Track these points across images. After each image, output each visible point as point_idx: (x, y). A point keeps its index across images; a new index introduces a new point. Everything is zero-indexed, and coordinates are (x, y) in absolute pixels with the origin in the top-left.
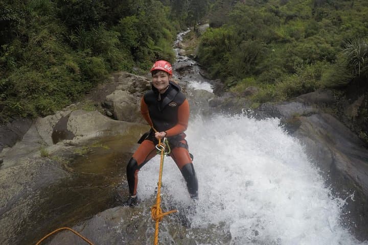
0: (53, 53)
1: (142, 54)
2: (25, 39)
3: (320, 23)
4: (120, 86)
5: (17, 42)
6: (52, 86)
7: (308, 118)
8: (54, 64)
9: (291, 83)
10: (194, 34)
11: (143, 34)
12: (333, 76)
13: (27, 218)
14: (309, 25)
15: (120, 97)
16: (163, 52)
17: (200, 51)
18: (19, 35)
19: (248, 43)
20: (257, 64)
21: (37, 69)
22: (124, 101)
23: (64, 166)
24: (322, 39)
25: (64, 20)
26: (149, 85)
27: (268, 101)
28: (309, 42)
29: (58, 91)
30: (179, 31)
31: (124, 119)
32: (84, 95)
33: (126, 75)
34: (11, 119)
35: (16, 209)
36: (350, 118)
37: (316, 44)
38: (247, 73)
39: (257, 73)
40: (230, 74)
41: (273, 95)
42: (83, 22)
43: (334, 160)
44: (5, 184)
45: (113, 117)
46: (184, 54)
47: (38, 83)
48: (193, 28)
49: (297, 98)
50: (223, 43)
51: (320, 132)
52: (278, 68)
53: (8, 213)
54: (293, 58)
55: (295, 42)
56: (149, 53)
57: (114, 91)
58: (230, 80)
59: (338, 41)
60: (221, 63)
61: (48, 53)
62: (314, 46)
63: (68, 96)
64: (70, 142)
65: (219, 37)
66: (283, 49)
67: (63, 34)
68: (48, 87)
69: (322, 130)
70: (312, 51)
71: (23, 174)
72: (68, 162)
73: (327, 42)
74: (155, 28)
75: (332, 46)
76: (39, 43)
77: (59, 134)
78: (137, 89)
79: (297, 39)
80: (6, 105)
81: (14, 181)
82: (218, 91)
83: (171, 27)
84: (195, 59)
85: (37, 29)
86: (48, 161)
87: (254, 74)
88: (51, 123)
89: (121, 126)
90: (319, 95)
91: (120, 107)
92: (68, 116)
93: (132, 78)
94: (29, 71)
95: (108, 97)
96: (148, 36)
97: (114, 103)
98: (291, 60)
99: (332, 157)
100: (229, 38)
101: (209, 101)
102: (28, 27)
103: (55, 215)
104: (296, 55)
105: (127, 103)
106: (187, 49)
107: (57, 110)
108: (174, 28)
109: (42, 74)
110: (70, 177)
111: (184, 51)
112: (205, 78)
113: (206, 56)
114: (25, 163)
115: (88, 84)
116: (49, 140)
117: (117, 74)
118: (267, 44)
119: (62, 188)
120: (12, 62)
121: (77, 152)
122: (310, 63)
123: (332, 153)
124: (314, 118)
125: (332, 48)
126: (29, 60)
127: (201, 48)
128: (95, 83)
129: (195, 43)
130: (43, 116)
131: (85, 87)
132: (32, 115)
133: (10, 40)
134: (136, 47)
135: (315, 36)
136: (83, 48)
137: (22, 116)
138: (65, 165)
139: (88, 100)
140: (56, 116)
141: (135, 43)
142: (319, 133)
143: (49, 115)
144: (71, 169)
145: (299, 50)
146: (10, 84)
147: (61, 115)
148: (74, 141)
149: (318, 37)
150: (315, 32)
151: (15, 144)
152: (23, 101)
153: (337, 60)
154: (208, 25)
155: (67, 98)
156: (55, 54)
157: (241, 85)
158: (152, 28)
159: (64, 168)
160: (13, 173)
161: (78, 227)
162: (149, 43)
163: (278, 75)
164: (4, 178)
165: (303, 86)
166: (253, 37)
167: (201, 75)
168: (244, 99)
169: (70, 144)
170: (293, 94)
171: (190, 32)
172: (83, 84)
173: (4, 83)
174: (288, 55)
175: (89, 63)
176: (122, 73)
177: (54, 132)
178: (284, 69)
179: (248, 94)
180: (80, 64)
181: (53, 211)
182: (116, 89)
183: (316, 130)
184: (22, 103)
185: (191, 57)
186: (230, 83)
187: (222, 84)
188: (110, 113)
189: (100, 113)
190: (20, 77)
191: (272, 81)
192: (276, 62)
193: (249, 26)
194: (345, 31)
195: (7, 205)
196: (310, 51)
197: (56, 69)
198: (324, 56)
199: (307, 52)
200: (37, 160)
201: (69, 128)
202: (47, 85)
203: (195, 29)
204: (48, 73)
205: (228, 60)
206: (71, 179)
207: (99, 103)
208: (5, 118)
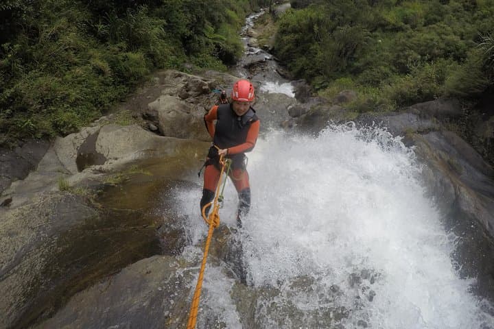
0: (74, 49)
1: (197, 46)
2: (34, 33)
3: (446, 6)
4: (168, 90)
5: (23, 37)
6: (74, 94)
7: (424, 136)
8: (75, 64)
9: (402, 87)
10: (270, 17)
11: (198, 18)
12: (462, 80)
13: (40, 274)
14: (431, 9)
15: (166, 104)
16: (226, 42)
17: (277, 41)
18: (25, 28)
19: (344, 30)
20: (356, 60)
21: (52, 72)
22: (173, 110)
23: (89, 201)
24: (449, 28)
25: (86, 4)
26: (207, 87)
27: (370, 110)
28: (429, 32)
29: (82, 100)
30: (248, 13)
31: (172, 134)
32: (117, 104)
33: (175, 74)
34: (21, 143)
35: (26, 262)
36: (483, 141)
37: (439, 34)
38: (343, 71)
39: (356, 72)
40: (318, 72)
41: (377, 103)
42: (113, 4)
43: (457, 197)
44: (12, 230)
45: (159, 132)
46: (255, 45)
47: (55, 91)
48: (267, 9)
49: (411, 107)
50: (311, 29)
51: (441, 157)
52: (385, 66)
53: (16, 268)
54: (407, 53)
55: (410, 31)
56: (207, 44)
57: (159, 97)
58: (318, 80)
59: (470, 33)
60: (306, 57)
61: (66, 50)
62: (436, 38)
63: (96, 106)
64: (101, 168)
65: (304, 21)
66: (393, 40)
67: (86, 23)
68: (68, 95)
69: (443, 154)
70: (434, 44)
71: (35, 215)
72: (95, 195)
73: (455, 33)
74: (216, 9)
75: (462, 39)
76: (54, 37)
77: (86, 158)
78: (190, 93)
79: (413, 27)
80: (14, 124)
81: (23, 226)
82: (301, 95)
83: (237, 7)
84: (271, 52)
85: (50, 18)
86: (68, 196)
87: (351, 73)
88: (74, 144)
89: (169, 144)
90: (440, 105)
91: (168, 119)
92: (97, 133)
93: (184, 79)
94: (41, 76)
95: (151, 105)
96: (206, 21)
97: (159, 114)
98: (404, 56)
99: (456, 194)
100: (319, 23)
101: (288, 108)
102: (37, 17)
103: (74, 268)
104: (411, 48)
105: (177, 112)
106: (259, 38)
107: (83, 126)
108: (241, 9)
109: (60, 79)
110: (97, 216)
111: (255, 40)
112: (284, 78)
113: (286, 47)
114: (37, 200)
115: (124, 88)
116: (73, 167)
117: (161, 73)
118: (371, 32)
119: (86, 231)
120: (18, 66)
121: (108, 181)
122: (429, 61)
123: (455, 187)
124: (433, 137)
125: (461, 43)
126: (41, 61)
127: (280, 36)
128: (133, 87)
129: (270, 29)
130: (64, 135)
131: (119, 94)
132: (48, 135)
133: (12, 36)
134: (188, 35)
135: (438, 24)
136: (115, 41)
137: (36, 138)
138: (92, 200)
139: (124, 111)
140: (81, 135)
141: (186, 30)
142: (438, 158)
143: (72, 132)
144: (99, 205)
145: (415, 42)
146: (17, 96)
147: (88, 132)
148: (105, 166)
149: (442, 25)
150: (439, 18)
151: (27, 175)
152: (35, 117)
153: (468, 58)
154: (289, 5)
155: (95, 109)
156: (77, 50)
157: (333, 88)
158: (210, 10)
159: (90, 204)
160: (22, 214)
161: (101, 284)
162: (207, 30)
163: (385, 76)
164: (10, 222)
165: (420, 92)
166: (352, 23)
167: (278, 72)
168: (337, 106)
169: (100, 171)
170: (404, 102)
171: (265, 14)
172: (116, 89)
173: (8, 95)
174: (399, 48)
175: (124, 61)
176: (170, 72)
177: (79, 155)
178: (394, 68)
179: (342, 99)
180: (112, 61)
181: (73, 263)
182: (161, 94)
183: (435, 154)
184: (35, 120)
185: (265, 49)
186: (318, 84)
187: (307, 86)
188: (153, 127)
189: (139, 127)
190: (29, 85)
191: (375, 83)
192: (383, 58)
193: (348, 8)
194: (481, 19)
195: (16, 259)
196: (431, 44)
197: (78, 71)
198: (449, 52)
199: (426, 46)
200: (53, 196)
201: (98, 149)
202: (67, 93)
203: (270, 11)
204: (68, 77)
205: (316, 54)
206: (99, 218)
207: (139, 114)
208: (13, 142)
